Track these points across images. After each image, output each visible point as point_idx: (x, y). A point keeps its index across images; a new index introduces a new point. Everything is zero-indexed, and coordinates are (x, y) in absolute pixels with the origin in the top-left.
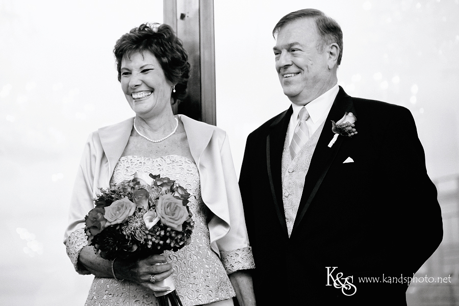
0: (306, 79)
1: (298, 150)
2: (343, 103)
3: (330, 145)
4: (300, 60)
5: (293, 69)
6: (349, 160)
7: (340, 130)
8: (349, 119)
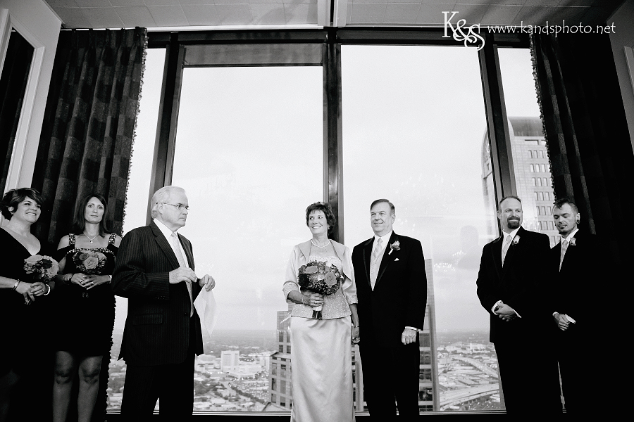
0: (384, 226)
1: (377, 255)
2: (394, 237)
3: (389, 254)
4: (384, 219)
5: (380, 221)
6: (397, 259)
7: (393, 247)
8: (397, 244)
